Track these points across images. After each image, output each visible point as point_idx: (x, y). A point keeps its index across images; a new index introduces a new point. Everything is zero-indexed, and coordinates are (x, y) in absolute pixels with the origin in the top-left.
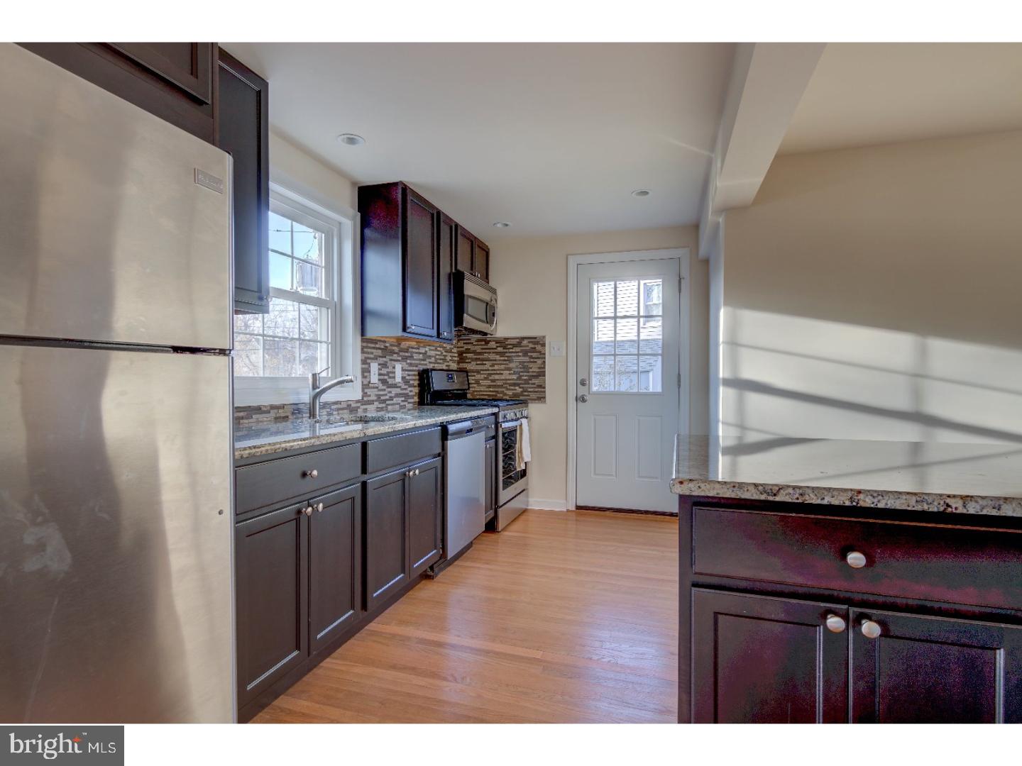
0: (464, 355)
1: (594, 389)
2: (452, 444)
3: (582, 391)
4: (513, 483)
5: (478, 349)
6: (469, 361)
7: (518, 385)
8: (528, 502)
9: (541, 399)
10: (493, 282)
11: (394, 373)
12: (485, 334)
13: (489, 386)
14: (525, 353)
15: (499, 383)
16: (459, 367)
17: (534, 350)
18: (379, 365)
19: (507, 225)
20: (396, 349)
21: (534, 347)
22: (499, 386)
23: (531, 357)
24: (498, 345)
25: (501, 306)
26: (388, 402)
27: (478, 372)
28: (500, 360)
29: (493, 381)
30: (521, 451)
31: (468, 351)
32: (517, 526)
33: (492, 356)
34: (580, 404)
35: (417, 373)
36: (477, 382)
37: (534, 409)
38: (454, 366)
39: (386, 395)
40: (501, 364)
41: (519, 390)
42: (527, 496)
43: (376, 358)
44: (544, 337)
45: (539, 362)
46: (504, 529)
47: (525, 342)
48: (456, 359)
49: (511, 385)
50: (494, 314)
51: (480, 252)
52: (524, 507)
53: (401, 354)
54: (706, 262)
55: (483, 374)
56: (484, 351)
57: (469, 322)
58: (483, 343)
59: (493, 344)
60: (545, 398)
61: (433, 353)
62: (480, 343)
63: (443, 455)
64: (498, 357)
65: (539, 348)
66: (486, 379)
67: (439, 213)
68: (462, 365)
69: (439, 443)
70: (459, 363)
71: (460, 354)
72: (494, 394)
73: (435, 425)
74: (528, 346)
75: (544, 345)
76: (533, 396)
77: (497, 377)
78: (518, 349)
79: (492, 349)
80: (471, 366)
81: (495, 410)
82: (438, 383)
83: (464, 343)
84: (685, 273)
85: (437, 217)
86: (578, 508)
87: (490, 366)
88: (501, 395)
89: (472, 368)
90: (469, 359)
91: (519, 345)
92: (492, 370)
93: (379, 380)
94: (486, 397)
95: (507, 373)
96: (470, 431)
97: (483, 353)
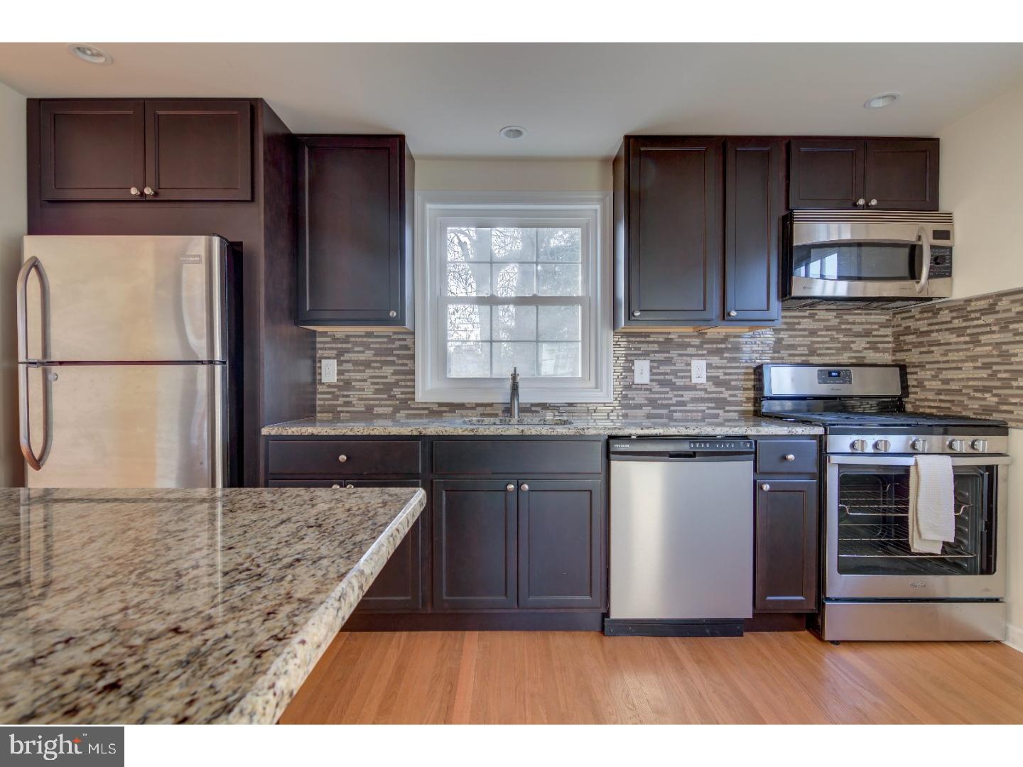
0: (902, 338)
5: (923, 325)
6: (910, 347)
7: (990, 390)
11: (690, 371)
12: (936, 299)
13: (939, 392)
14: (1005, 324)
15: (954, 386)
16: (894, 358)
18: (651, 361)
20: (696, 341)
22: (959, 392)
24: (954, 314)
26: (672, 408)
28: (956, 343)
29: (946, 381)
30: (916, 519)
31: (908, 331)
33: (946, 337)
35: (752, 371)
36: (920, 384)
38: (889, 358)
39: (671, 399)
40: (958, 350)
41: (991, 400)
43: (646, 354)
46: (851, 644)
48: (890, 345)
51: (890, 158)
53: (705, 346)
55: (929, 370)
56: (932, 328)
58: (930, 314)
62: (925, 315)
64: (953, 338)
66: (935, 377)
68: (900, 356)
70: (894, 352)
71: (897, 336)
72: (948, 405)
74: (1011, 310)
76: (1021, 413)
77: (950, 375)
79: (947, 322)
80: (912, 357)
82: (788, 384)
83: (903, 319)
87: (942, 355)
88: (959, 409)
89: (914, 360)
90: (910, 344)
91: (991, 309)
92: (944, 362)
94: (934, 411)
97: (928, 333)
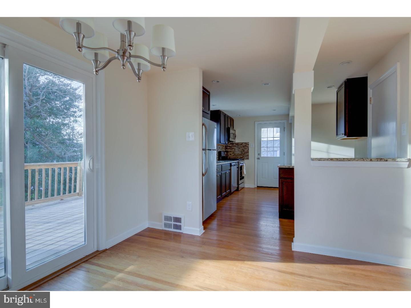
1: (262, 156)
2: (232, 167)
3: (259, 156)
4: (241, 180)
5: (231, 146)
7: (242, 155)
8: (244, 185)
9: (248, 159)
10: (235, 128)
12: (233, 142)
13: (233, 155)
14: (243, 147)
15: (236, 154)
17: (246, 146)
21: (245, 145)
22: (237, 155)
23: (245, 148)
25: (237, 134)
27: (231, 152)
29: (235, 154)
30: (244, 172)
31: (228, 146)
32: (242, 190)
33: (234, 148)
34: (258, 160)
35: (218, 152)
36: (230, 154)
37: (246, 161)
38: (224, 150)
41: (242, 156)
44: (248, 143)
45: (247, 149)
46: (240, 190)
47: (243, 144)
49: (239, 155)
50: (235, 137)
51: (232, 120)
52: (243, 187)
54: (291, 124)
57: (231, 139)
58: (232, 144)
59: (235, 145)
60: (249, 158)
61: (220, 147)
63: (230, 170)
64: (236, 148)
65: (247, 145)
66: (233, 153)
67: (225, 114)
68: (227, 150)
69: (230, 167)
70: (225, 149)
71: (226, 147)
72: (235, 157)
73: (229, 163)
75: (248, 145)
76: (246, 158)
77: (235, 153)
78: (242, 146)
80: (229, 150)
81: (238, 161)
82: (223, 155)
84: (286, 126)
86: (258, 187)
87: (234, 150)
90: (228, 148)
91: (242, 144)
95: (237, 151)
96: (235, 165)
97: (232, 147)
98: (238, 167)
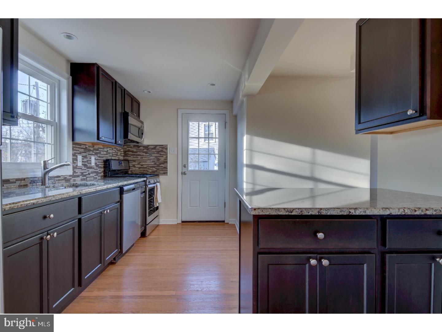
0: (127, 153)
1: (190, 169)
2: (125, 196)
3: (185, 170)
4: (152, 213)
5: (134, 150)
6: (130, 155)
7: (154, 167)
8: (159, 221)
9: (165, 173)
10: (142, 118)
11: (91, 161)
12: (138, 143)
13: (140, 168)
14: (158, 152)
15: (145, 166)
16: (124, 158)
17: (162, 151)
18: (82, 156)
19: (150, 92)
20: (92, 149)
21: (162, 150)
22: (146, 168)
23: (161, 155)
24: (144, 148)
25: (146, 129)
26: (87, 176)
27: (134, 161)
28: (145, 155)
29: (142, 165)
30: (157, 198)
31: (129, 151)
32: (154, 233)
33: (142, 154)
34: (184, 176)
35: (103, 161)
36: (134, 166)
37: (162, 178)
38: (122, 158)
39: (86, 172)
40: (145, 157)
41: (154, 169)
42: (159, 219)
43: (80, 153)
44: (167, 145)
45: (165, 156)
46: (149, 235)
47: (158, 147)
48: (123, 154)
49: (151, 167)
50: (142, 134)
51: (135, 103)
52: (157, 223)
53: (95, 151)
54: (236, 117)
55: (137, 162)
56: (138, 151)
57: (131, 137)
58: (137, 147)
59: (142, 148)
60: (167, 173)
61: (111, 151)
62: (135, 147)
63: (121, 202)
64: (144, 154)
65: (164, 150)
66: (138, 164)
67: (116, 82)
68: (126, 158)
69: (118, 196)
70: (124, 156)
71: (125, 152)
72: (143, 171)
73: (116, 187)
74: (159, 149)
75: (167, 149)
76: (162, 172)
77: (143, 163)
78: (154, 150)
79: (142, 150)
81: (145, 179)
82: (114, 166)
83: (127, 147)
84: (228, 120)
85: (115, 84)
86: (183, 222)
87: (141, 158)
88: (146, 172)
89: (131, 159)
90: (130, 154)
91: (154, 148)
92: (141, 160)
93: (82, 164)
94: (138, 173)
95: (149, 161)
96: (134, 189)
97: (137, 152)
98: (144, 190)
